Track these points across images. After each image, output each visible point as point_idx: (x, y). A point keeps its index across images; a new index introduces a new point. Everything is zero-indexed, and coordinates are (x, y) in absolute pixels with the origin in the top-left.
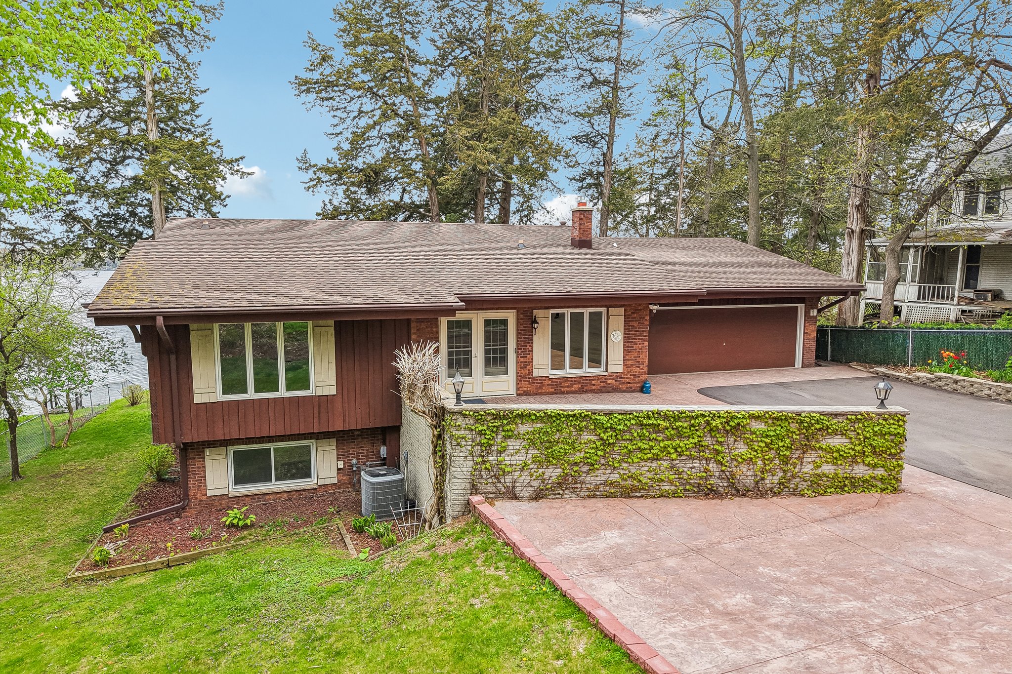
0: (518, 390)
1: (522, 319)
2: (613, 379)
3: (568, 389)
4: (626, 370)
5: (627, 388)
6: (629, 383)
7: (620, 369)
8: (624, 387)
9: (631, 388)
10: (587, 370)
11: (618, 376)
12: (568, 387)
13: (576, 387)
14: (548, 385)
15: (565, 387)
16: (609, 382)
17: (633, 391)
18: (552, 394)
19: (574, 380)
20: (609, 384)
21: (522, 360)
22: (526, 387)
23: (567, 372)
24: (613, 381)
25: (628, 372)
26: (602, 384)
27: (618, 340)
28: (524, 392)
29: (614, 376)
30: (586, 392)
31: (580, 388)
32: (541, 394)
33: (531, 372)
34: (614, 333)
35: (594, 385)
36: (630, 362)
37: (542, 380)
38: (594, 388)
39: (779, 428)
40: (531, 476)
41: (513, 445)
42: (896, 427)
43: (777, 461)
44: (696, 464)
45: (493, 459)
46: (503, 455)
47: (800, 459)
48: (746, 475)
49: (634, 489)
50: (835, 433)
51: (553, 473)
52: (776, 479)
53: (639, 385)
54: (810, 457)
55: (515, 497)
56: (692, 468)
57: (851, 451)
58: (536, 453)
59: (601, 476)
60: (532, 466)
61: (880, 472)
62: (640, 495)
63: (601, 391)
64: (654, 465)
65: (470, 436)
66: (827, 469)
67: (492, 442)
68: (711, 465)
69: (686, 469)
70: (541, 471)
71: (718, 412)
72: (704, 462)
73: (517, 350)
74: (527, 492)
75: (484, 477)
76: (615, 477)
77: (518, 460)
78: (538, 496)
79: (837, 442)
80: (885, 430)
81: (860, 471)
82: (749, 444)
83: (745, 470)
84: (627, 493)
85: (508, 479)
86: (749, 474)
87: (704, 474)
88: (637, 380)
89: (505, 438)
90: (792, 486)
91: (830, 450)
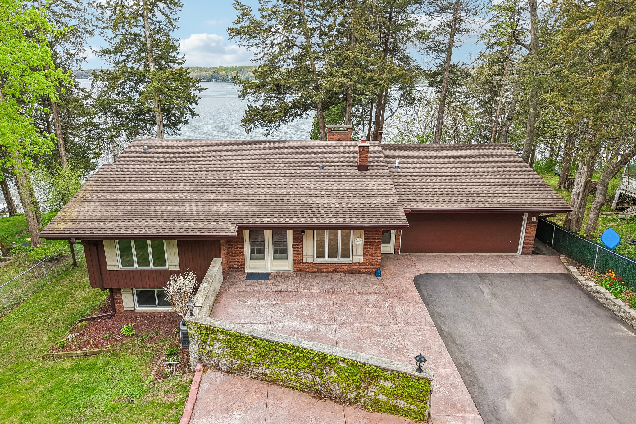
0: (294, 269)
2: (356, 266)
3: (326, 270)
4: (365, 261)
5: (366, 271)
6: (367, 269)
7: (361, 260)
8: (364, 271)
9: (369, 271)
10: (339, 260)
11: (359, 265)
12: (326, 268)
13: (331, 269)
14: (313, 267)
15: (324, 268)
16: (353, 267)
17: (370, 274)
18: (316, 272)
19: (329, 265)
20: (354, 268)
21: (296, 252)
22: (299, 267)
23: (326, 260)
24: (357, 267)
25: (367, 262)
26: (349, 268)
27: (360, 243)
28: (297, 270)
29: (357, 264)
30: (338, 272)
31: (333, 270)
32: (308, 272)
33: (302, 259)
34: (357, 239)
35: (344, 268)
36: (369, 256)
37: (308, 264)
38: (343, 270)
39: (353, 369)
40: (227, 361)
41: (217, 344)
42: (423, 386)
43: (353, 386)
44: (309, 376)
45: (208, 348)
46: (212, 348)
47: (367, 388)
48: (337, 390)
49: (277, 380)
50: (386, 379)
51: (237, 362)
52: (353, 395)
53: (374, 270)
54: (373, 388)
55: (219, 369)
56: (308, 378)
57: (395, 392)
58: (228, 350)
59: (259, 370)
60: (226, 356)
61: (414, 407)
62: (280, 384)
63: (348, 272)
64: (287, 371)
65: (196, 334)
66: (382, 397)
67: (206, 340)
68: (317, 379)
69: (304, 377)
70: (231, 360)
71: (319, 352)
72: (313, 376)
73: (293, 246)
74: (225, 368)
75: (205, 356)
76: (267, 372)
77: (220, 351)
78: (230, 372)
79: (387, 384)
80: (416, 386)
81: (401, 403)
82: (337, 372)
83: (336, 386)
84: (275, 382)
85: (216, 360)
86: (338, 388)
87: (313, 383)
88: (373, 267)
89: (212, 340)
90: (362, 401)
91: (383, 388)
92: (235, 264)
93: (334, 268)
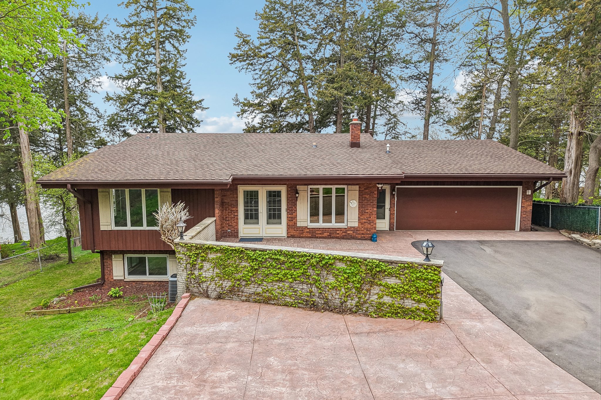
0: (288, 234)
1: (289, 191)
2: (351, 231)
3: (321, 235)
4: (361, 226)
5: (362, 237)
6: (363, 234)
7: (356, 225)
8: (359, 236)
9: (364, 237)
10: (333, 224)
11: (354, 229)
13: (326, 234)
14: (307, 232)
15: (318, 234)
16: (348, 232)
17: (366, 239)
18: (310, 237)
19: (324, 230)
20: (349, 234)
21: (290, 216)
22: (293, 232)
23: (321, 224)
25: (362, 227)
26: (344, 234)
27: (354, 206)
28: (291, 235)
29: (352, 229)
30: (333, 238)
32: (302, 237)
33: (295, 224)
34: (351, 202)
35: (338, 234)
36: (364, 221)
37: (303, 229)
39: (353, 268)
40: (216, 284)
41: (207, 265)
42: (432, 275)
43: (354, 291)
44: (305, 286)
45: (196, 273)
46: (202, 271)
47: (369, 291)
48: (336, 298)
49: (269, 299)
50: (390, 275)
51: (227, 284)
52: (354, 303)
53: (370, 235)
54: (376, 290)
55: (208, 297)
56: (303, 289)
57: (401, 289)
58: (218, 271)
59: (251, 289)
60: (216, 279)
61: (423, 306)
62: (273, 303)
63: (343, 238)
64: (281, 285)
65: (185, 258)
66: (387, 299)
67: (195, 263)
68: (313, 289)
69: (299, 290)
70: (221, 282)
71: (315, 254)
72: (309, 286)
73: (288, 209)
74: (214, 294)
75: (193, 283)
76: (260, 290)
77: (209, 274)
78: (219, 297)
79: (392, 281)
80: (424, 276)
81: (409, 304)
82: (336, 276)
83: (334, 294)
84: (267, 301)
85: (204, 285)
86: (337, 297)
87: (309, 294)
88: (369, 232)
89: (203, 261)
90: (365, 309)
91: (387, 287)
92: (229, 229)
93: (328, 234)
